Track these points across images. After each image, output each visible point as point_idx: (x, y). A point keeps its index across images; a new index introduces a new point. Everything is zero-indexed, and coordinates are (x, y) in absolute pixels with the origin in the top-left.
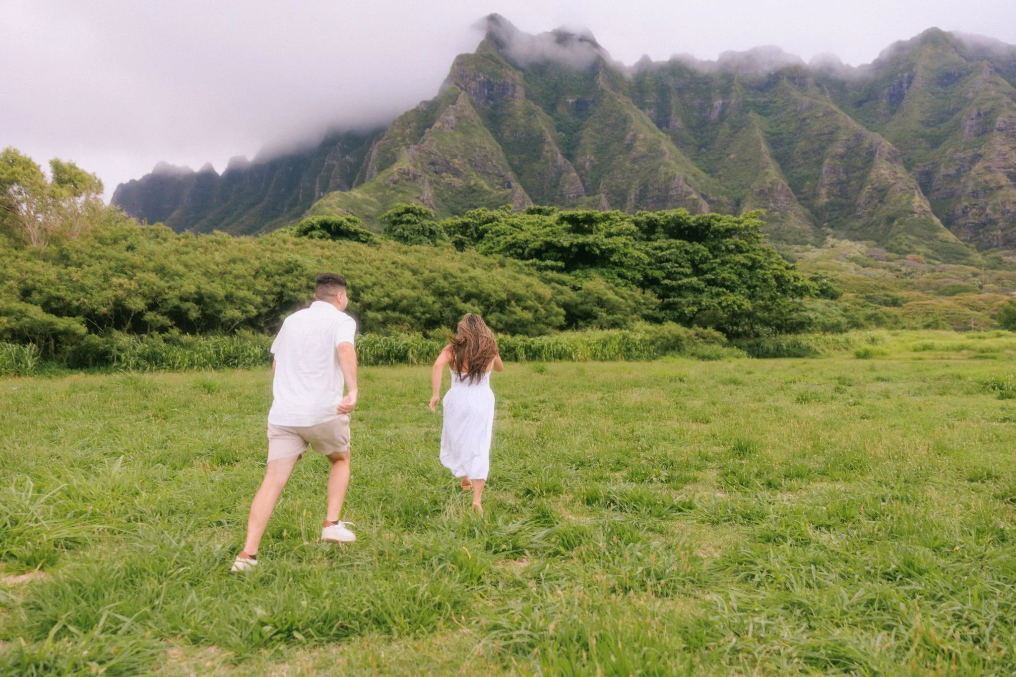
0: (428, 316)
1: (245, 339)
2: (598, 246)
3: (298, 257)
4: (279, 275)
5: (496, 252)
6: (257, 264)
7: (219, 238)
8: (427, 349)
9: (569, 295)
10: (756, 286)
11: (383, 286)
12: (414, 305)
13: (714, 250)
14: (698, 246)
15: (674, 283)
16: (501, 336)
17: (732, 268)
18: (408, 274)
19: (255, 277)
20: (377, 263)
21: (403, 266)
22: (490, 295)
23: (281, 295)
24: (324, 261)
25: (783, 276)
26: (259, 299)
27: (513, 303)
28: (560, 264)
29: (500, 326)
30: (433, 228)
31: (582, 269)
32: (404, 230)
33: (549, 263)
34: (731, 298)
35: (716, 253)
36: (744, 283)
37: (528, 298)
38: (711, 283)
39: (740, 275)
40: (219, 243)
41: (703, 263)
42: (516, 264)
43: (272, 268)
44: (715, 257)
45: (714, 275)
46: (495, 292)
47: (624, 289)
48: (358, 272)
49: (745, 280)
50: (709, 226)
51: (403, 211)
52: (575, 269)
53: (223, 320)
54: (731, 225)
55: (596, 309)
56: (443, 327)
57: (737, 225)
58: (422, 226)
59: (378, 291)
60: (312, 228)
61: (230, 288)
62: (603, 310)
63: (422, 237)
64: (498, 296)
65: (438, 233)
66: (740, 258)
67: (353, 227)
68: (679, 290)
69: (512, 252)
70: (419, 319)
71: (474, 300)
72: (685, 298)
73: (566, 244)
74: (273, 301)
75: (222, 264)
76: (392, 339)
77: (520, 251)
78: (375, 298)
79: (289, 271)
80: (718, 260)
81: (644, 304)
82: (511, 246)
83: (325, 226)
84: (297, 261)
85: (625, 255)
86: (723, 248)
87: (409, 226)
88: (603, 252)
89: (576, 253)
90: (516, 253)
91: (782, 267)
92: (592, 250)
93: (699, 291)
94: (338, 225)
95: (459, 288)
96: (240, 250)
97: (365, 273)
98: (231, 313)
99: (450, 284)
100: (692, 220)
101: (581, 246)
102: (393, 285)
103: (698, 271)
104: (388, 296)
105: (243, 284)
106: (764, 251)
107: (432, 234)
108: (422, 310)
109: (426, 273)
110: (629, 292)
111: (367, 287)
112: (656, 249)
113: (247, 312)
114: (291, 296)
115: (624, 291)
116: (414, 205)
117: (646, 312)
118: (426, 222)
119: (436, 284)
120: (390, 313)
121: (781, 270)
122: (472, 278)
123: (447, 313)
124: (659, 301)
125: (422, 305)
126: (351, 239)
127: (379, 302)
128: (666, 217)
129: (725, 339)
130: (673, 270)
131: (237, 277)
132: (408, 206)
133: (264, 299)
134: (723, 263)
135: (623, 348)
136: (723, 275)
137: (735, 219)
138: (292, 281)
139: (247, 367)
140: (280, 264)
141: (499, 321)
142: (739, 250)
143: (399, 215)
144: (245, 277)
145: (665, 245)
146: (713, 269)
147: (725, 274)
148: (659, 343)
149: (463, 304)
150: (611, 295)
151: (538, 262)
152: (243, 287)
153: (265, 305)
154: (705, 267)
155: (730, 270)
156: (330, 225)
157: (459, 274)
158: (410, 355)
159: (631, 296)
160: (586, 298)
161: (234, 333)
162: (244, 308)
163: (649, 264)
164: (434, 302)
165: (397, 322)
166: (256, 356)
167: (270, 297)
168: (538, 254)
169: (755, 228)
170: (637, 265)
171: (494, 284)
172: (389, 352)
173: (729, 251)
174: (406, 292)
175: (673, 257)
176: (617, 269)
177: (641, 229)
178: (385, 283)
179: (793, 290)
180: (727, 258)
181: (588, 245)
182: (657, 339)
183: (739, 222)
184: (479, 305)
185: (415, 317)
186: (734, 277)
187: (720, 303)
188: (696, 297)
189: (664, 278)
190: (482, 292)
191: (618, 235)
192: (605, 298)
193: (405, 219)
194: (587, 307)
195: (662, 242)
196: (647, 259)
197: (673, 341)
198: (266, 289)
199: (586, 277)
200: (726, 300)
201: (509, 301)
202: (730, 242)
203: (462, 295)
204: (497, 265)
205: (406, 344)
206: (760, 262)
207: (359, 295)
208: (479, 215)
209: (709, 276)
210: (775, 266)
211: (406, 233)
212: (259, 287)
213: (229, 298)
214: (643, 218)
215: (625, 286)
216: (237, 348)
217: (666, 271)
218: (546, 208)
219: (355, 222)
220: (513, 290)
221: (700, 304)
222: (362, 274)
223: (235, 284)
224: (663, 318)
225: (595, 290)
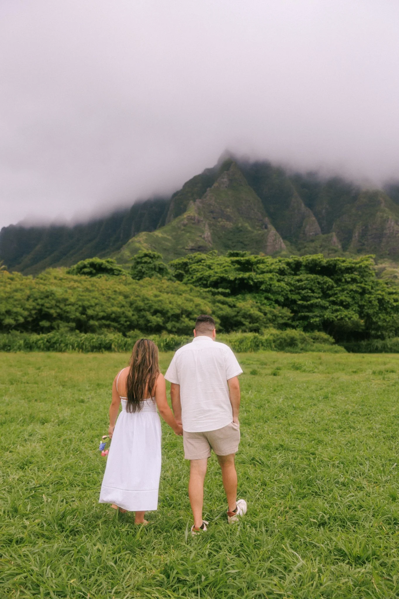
0: (128, 323)
1: (16, 336)
2: (252, 280)
3: (54, 288)
4: (42, 299)
5: (191, 283)
6: (28, 292)
7: (14, 276)
8: (123, 343)
9: (227, 310)
10: (364, 306)
11: (102, 306)
12: (120, 317)
13: (338, 281)
14: (326, 279)
15: (305, 303)
16: (172, 336)
17: (348, 293)
18: (121, 298)
19: (28, 300)
20: (104, 291)
21: (120, 293)
22: (168, 311)
23: (40, 310)
24: (69, 291)
25: (383, 299)
26: (26, 313)
27: (184, 316)
28: (228, 291)
29: (174, 330)
30: (161, 266)
31: (244, 294)
32: (142, 267)
33: (220, 290)
34: (345, 312)
35: (340, 283)
36: (356, 303)
37: (196, 313)
38: (334, 303)
39: (353, 298)
40: (12, 279)
41: (330, 290)
42: (199, 291)
43: (37, 295)
44: (339, 286)
45: (336, 298)
46: (172, 309)
47: (268, 307)
48: (87, 297)
49: (356, 301)
50: (335, 265)
51: (143, 255)
52: (238, 295)
53: (4, 325)
54: (349, 265)
55: (243, 320)
56: (136, 330)
57: (353, 265)
58: (155, 265)
59: (97, 308)
60: (85, 267)
61: (9, 307)
62: (248, 320)
63: (153, 272)
64: (174, 312)
65: (165, 270)
66: (354, 287)
67: (109, 266)
68: (310, 308)
69: (200, 283)
70: (123, 325)
71: (159, 314)
72: (314, 312)
73: (232, 278)
74: (36, 314)
75: (8, 293)
76: (103, 336)
77: (205, 282)
78: (95, 313)
79: (47, 297)
80: (339, 288)
81: (281, 317)
82: (200, 279)
83: (92, 265)
84: (52, 291)
85: (271, 285)
86: (343, 280)
87: (146, 265)
88: (255, 283)
89: (239, 284)
90: (202, 283)
91: (384, 293)
92: (248, 282)
93: (326, 308)
94: (100, 265)
95: (150, 307)
96: (21, 284)
97: (93, 298)
98: (9, 321)
99: (146, 304)
100: (324, 261)
101: (242, 279)
102: (109, 304)
103: (325, 295)
104: (104, 312)
105: (18, 304)
106: (373, 282)
107: (161, 270)
108: (125, 319)
109: (132, 298)
110: (269, 309)
111: (92, 306)
112: (298, 281)
113: (17, 320)
114: (46, 311)
115: (267, 309)
116: (150, 251)
117: (281, 321)
118: (157, 263)
119: (136, 304)
120: (104, 322)
121: (383, 295)
122: (160, 301)
123: (142, 322)
124: (292, 315)
125: (126, 317)
126: (109, 273)
127: (97, 315)
128: (307, 260)
129: (332, 340)
130: (306, 295)
131: (16, 300)
132: (147, 253)
133: (30, 313)
134: (343, 290)
135: (253, 345)
136: (341, 298)
137: (355, 261)
138: (48, 303)
139: (15, 351)
140: (42, 292)
141: (174, 327)
142: (354, 280)
143: (141, 258)
144: (20, 300)
145: (304, 278)
146: (336, 294)
147: (342, 297)
148: (279, 341)
149: (151, 316)
150: (255, 312)
151: (213, 290)
152: (18, 306)
153: (30, 315)
154: (330, 292)
155: (346, 295)
156: (96, 265)
157: (153, 298)
158: (113, 346)
159: (271, 312)
160: (238, 312)
161: (9, 332)
162: (16, 318)
163: (291, 291)
164: (133, 315)
165: (108, 326)
166: (20, 345)
167: (33, 312)
168: (215, 284)
169: (366, 267)
170: (282, 291)
171: (173, 305)
172: (100, 344)
173: (347, 282)
174: (115, 309)
175: (309, 286)
176: (265, 294)
177: (291, 267)
178: (103, 303)
179: (392, 308)
180: (346, 287)
181: (245, 279)
182: (278, 339)
183: (356, 263)
184: (161, 317)
185: (121, 324)
186: (349, 300)
187: (336, 317)
188: (322, 312)
189: (300, 300)
190: (164, 309)
191: (267, 272)
192: (248, 313)
193: (143, 261)
194: (239, 318)
195: (304, 276)
196: (288, 288)
197: (289, 340)
198: (31, 307)
199: (244, 300)
200: (341, 315)
201: (182, 314)
202: (347, 277)
203: (152, 311)
204: (189, 291)
205: (111, 340)
206: (368, 290)
207: (86, 310)
208: (195, 257)
209: (332, 299)
210: (379, 292)
211: (144, 270)
212: (27, 306)
213: (8, 313)
214: (291, 260)
215: (270, 305)
216: (10, 341)
217: (302, 295)
218: (241, 252)
219: (112, 262)
220: (185, 308)
221: (323, 316)
222: (90, 298)
223: (14, 305)
224: (297, 326)
225: (243, 308)
